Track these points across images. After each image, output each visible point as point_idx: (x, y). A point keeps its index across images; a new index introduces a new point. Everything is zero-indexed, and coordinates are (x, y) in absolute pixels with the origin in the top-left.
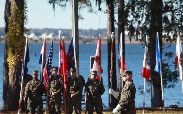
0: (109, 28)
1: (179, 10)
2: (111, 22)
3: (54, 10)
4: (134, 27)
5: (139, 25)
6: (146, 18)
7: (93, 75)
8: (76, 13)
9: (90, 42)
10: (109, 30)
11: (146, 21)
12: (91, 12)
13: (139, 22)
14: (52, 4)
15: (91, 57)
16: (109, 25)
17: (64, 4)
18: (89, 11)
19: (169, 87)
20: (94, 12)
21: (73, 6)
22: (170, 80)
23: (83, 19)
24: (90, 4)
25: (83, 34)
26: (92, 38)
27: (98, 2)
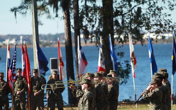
0: (66, 32)
1: (128, 14)
2: (67, 26)
3: (16, 17)
4: (88, 31)
5: (93, 29)
6: (99, 22)
7: (54, 74)
8: (36, 20)
9: (49, 45)
10: (66, 34)
11: (99, 24)
12: (49, 18)
13: (93, 26)
14: (14, 12)
15: (51, 59)
16: (66, 29)
17: (25, 12)
18: (47, 17)
19: (122, 83)
20: (52, 18)
21: (33, 13)
22: (123, 77)
23: (42, 24)
24: (49, 11)
25: (42, 39)
26: (51, 42)
27: (55, 9)
